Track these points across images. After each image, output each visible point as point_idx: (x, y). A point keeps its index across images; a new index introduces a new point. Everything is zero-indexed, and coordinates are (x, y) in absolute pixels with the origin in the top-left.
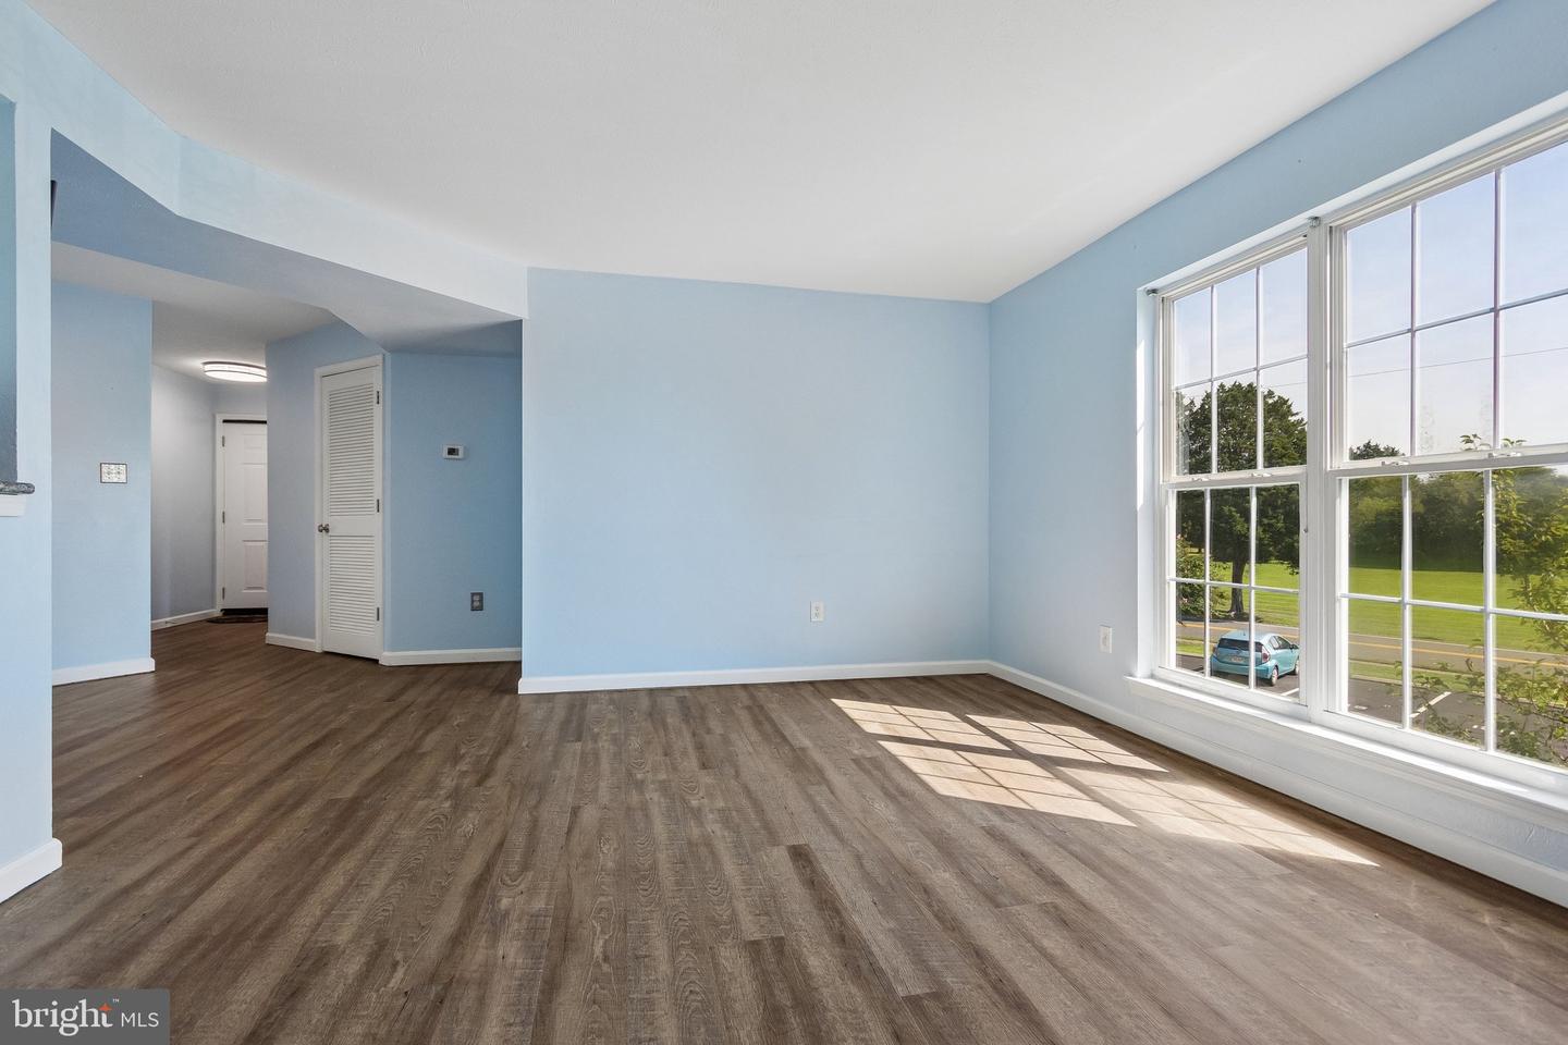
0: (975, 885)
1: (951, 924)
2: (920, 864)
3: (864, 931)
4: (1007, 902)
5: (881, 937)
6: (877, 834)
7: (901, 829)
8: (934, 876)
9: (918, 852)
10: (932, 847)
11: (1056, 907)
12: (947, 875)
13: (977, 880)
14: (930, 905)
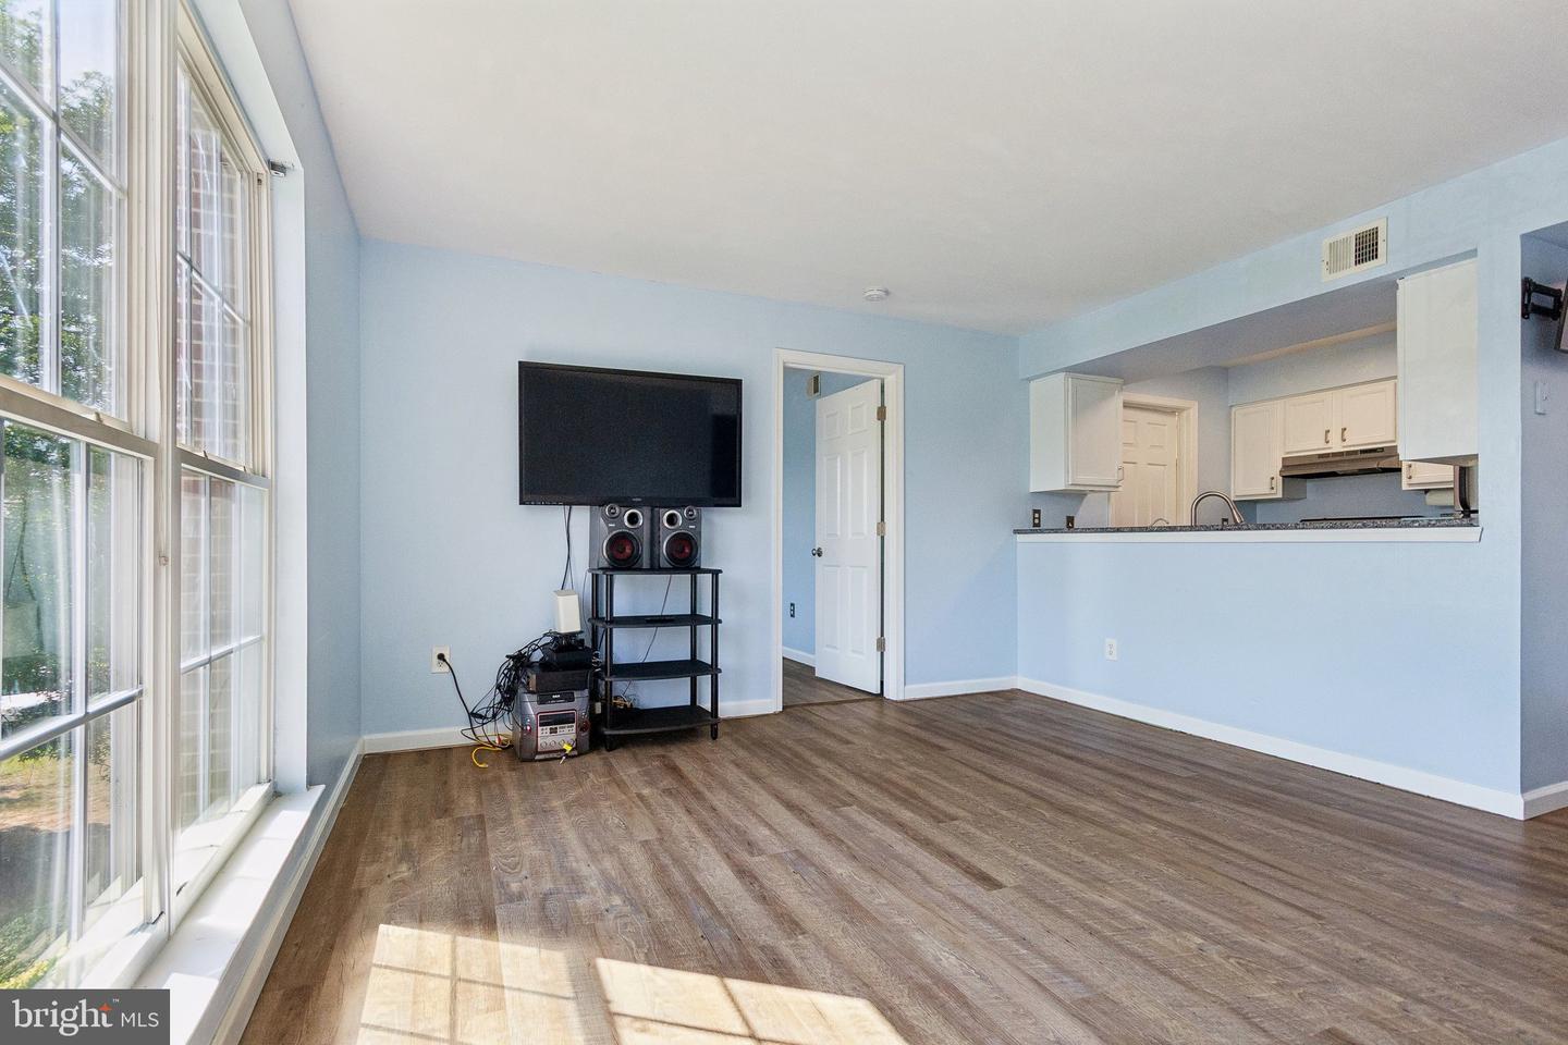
0: (813, 865)
1: (829, 836)
2: (867, 880)
3: (889, 830)
4: (789, 855)
5: (877, 827)
6: (924, 910)
7: (901, 921)
8: (851, 869)
9: (872, 892)
10: (858, 899)
11: (752, 854)
12: (839, 871)
13: (812, 869)
14: (848, 847)
